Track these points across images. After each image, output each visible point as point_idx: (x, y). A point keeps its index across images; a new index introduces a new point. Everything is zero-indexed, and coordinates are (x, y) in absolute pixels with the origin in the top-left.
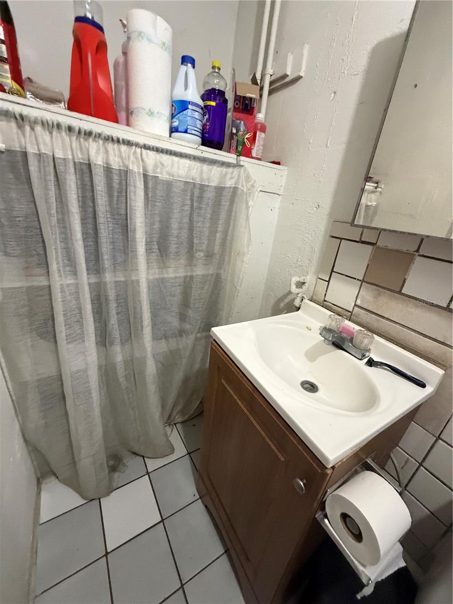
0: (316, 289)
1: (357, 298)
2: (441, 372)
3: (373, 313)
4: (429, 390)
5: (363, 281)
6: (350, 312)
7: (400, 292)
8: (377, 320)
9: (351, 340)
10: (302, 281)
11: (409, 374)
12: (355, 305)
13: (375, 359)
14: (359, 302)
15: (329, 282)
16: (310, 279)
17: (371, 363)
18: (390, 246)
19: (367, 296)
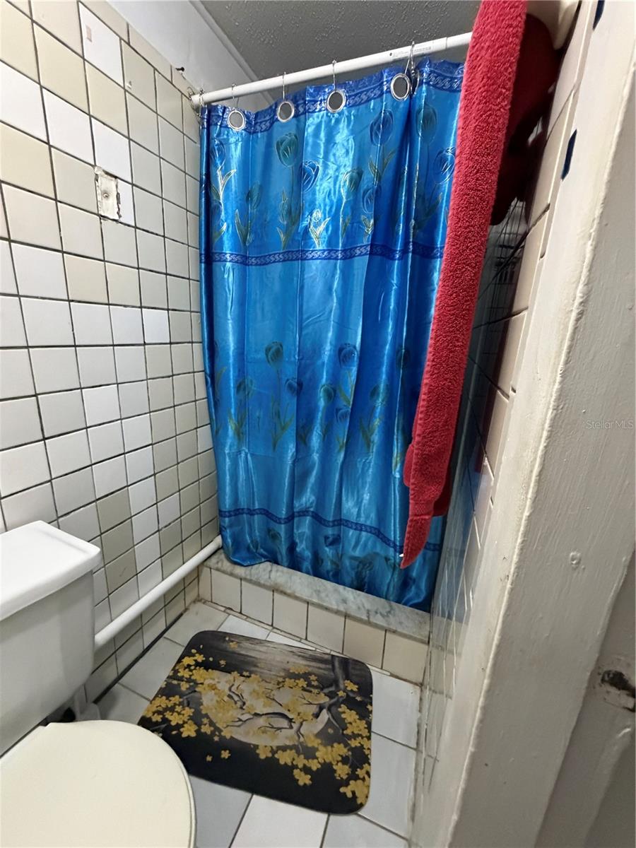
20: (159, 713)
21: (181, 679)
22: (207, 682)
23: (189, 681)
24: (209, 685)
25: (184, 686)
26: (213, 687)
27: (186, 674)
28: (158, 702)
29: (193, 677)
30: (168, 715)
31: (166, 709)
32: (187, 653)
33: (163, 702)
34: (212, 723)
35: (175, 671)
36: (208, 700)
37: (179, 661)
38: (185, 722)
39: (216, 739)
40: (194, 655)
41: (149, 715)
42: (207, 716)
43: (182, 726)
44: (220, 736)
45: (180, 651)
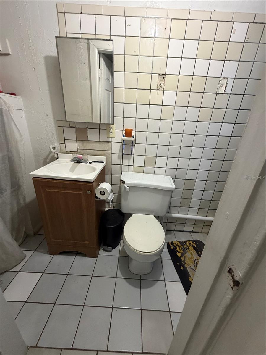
0: (61, 148)
1: (77, 146)
2: (105, 157)
3: (84, 149)
4: (105, 162)
5: (76, 140)
6: (77, 152)
7: (88, 140)
8: (86, 151)
9: (82, 159)
10: (54, 147)
11: (99, 161)
12: (78, 149)
13: (90, 162)
14: (78, 148)
15: (65, 144)
16: (56, 145)
17: (90, 163)
18: (80, 127)
19: (80, 144)
20: (176, 244)
21: (186, 244)
22: (191, 251)
23: (187, 246)
24: (191, 252)
25: (185, 246)
26: (192, 254)
27: (188, 245)
28: (178, 242)
29: (189, 247)
30: (177, 247)
31: (178, 246)
32: (193, 241)
33: (179, 244)
34: (184, 259)
35: (186, 241)
36: (188, 255)
37: (189, 241)
38: (179, 252)
39: (183, 263)
40: (194, 243)
41: (174, 243)
42: (185, 257)
43: (178, 252)
44: (184, 264)
45: (192, 239)
